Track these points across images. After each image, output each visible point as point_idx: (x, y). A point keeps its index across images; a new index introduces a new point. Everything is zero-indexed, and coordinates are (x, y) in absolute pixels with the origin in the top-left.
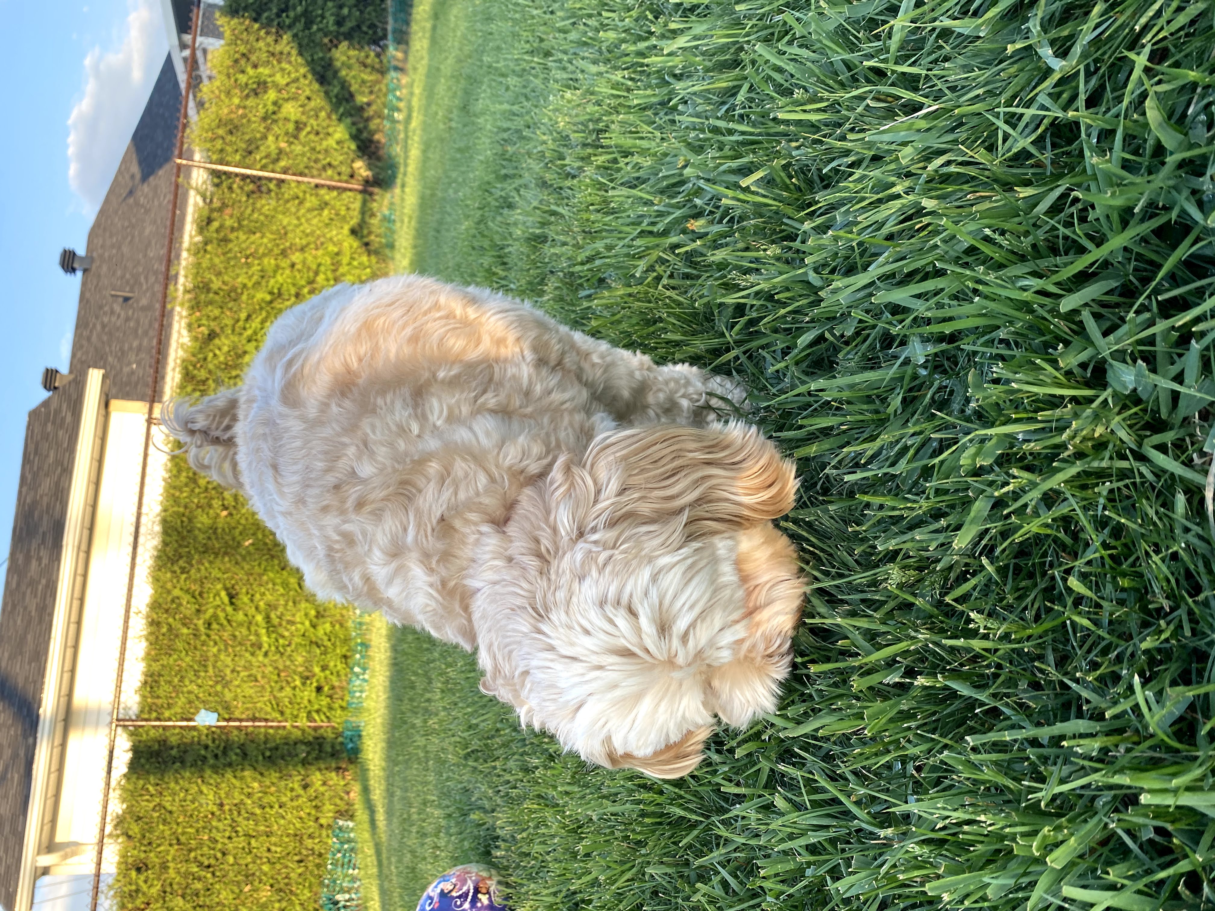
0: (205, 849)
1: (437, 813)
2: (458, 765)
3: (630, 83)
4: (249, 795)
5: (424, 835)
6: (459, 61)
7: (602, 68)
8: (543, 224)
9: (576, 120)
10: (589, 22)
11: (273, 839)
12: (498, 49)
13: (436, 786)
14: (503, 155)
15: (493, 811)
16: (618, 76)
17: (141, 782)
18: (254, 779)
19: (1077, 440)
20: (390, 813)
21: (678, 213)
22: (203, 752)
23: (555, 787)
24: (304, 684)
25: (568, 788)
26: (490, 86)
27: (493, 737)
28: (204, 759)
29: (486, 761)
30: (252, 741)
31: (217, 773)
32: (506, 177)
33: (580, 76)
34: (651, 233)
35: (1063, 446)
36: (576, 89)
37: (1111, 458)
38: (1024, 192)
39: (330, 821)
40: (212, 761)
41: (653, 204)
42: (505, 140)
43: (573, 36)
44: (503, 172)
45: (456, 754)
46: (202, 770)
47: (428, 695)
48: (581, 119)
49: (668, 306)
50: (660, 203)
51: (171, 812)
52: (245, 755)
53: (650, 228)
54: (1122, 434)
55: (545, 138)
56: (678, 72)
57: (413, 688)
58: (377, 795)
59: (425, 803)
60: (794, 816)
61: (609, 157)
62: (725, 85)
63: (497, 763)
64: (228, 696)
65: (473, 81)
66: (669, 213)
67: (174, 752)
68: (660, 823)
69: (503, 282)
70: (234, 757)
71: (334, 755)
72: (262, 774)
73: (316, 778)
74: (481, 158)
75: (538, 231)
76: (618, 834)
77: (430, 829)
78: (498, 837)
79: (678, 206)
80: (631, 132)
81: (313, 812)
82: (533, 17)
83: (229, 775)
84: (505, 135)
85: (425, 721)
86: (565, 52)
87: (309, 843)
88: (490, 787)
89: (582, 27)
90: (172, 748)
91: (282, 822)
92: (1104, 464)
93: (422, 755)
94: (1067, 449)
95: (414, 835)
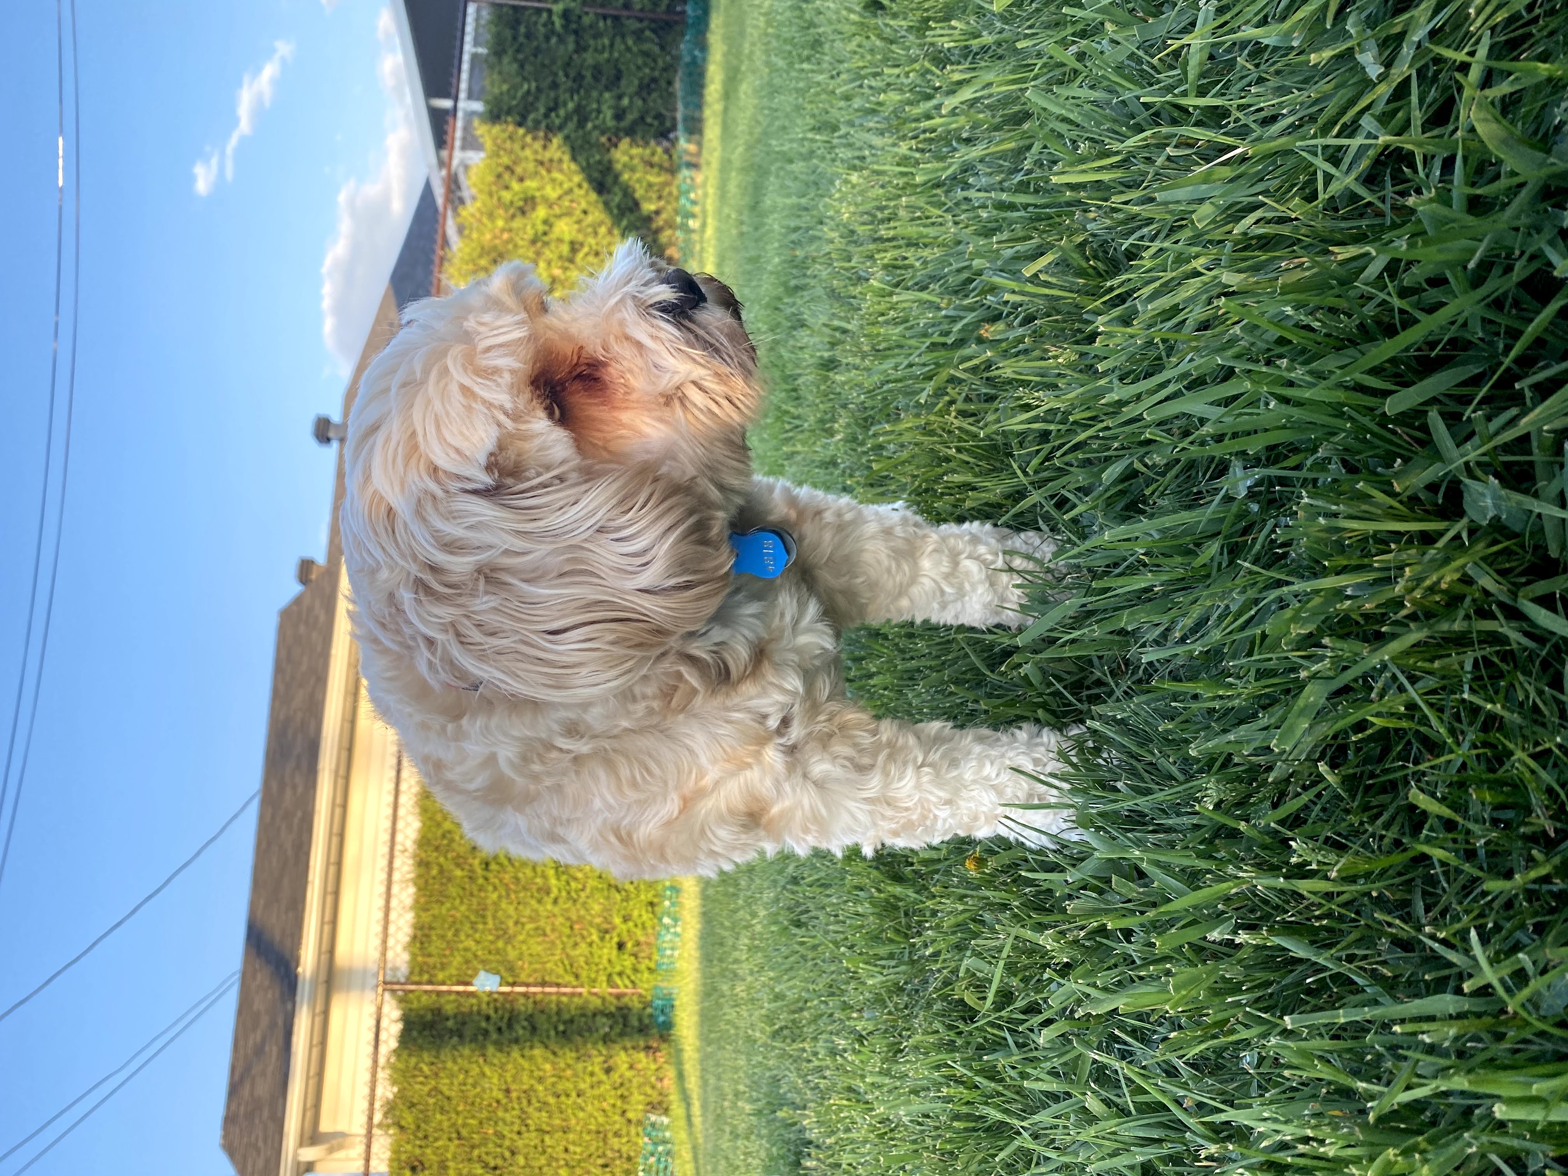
0: (491, 1145)
1: (748, 1108)
2: (765, 1045)
3: (917, 155)
4: (540, 1080)
5: (737, 1136)
6: (749, 147)
7: (888, 140)
8: (833, 345)
9: (861, 209)
10: (873, 83)
11: (571, 1136)
12: (784, 128)
13: (746, 1073)
14: (792, 262)
15: (804, 1108)
16: (903, 148)
17: (413, 1061)
18: (546, 1060)
19: (1417, 594)
20: (704, 1107)
21: (970, 317)
22: (484, 1024)
23: (863, 1077)
24: (602, 939)
25: (878, 1079)
26: (777, 176)
27: (801, 1010)
28: (486, 1033)
29: (794, 1041)
30: (542, 1012)
31: (501, 1051)
32: (797, 288)
33: (867, 153)
34: (944, 345)
35: (1399, 604)
36: (862, 169)
37: (1467, 617)
38: (1344, 253)
39: (640, 1115)
40: (494, 1036)
41: (939, 309)
42: (793, 242)
43: (857, 103)
44: (793, 283)
45: (763, 1031)
46: (483, 1047)
47: (736, 954)
48: (868, 207)
49: (960, 439)
50: (948, 306)
51: (449, 1098)
52: (534, 1029)
53: (942, 340)
54: (1487, 582)
55: (834, 235)
56: (965, 135)
57: (722, 944)
58: (693, 1083)
59: (737, 1094)
60: (1110, 1125)
61: (896, 253)
62: (1012, 145)
63: (806, 1045)
64: (512, 954)
65: (762, 172)
66: (962, 318)
67: (450, 1024)
68: (975, 1130)
69: (797, 422)
70: (521, 1032)
71: (643, 1030)
72: (554, 1053)
73: (621, 1059)
74: (769, 268)
75: (826, 355)
76: (929, 1141)
77: (742, 1127)
78: (810, 1142)
79: (971, 309)
80: (919, 218)
81: (619, 1103)
82: (819, 84)
83: (516, 1054)
84: (794, 236)
85: (733, 988)
86: (851, 124)
87: (615, 1142)
88: (800, 1076)
89: (866, 90)
90: (447, 1019)
91: (581, 1115)
92: (1458, 626)
93: (732, 1031)
94: (1403, 606)
95: (727, 1136)
